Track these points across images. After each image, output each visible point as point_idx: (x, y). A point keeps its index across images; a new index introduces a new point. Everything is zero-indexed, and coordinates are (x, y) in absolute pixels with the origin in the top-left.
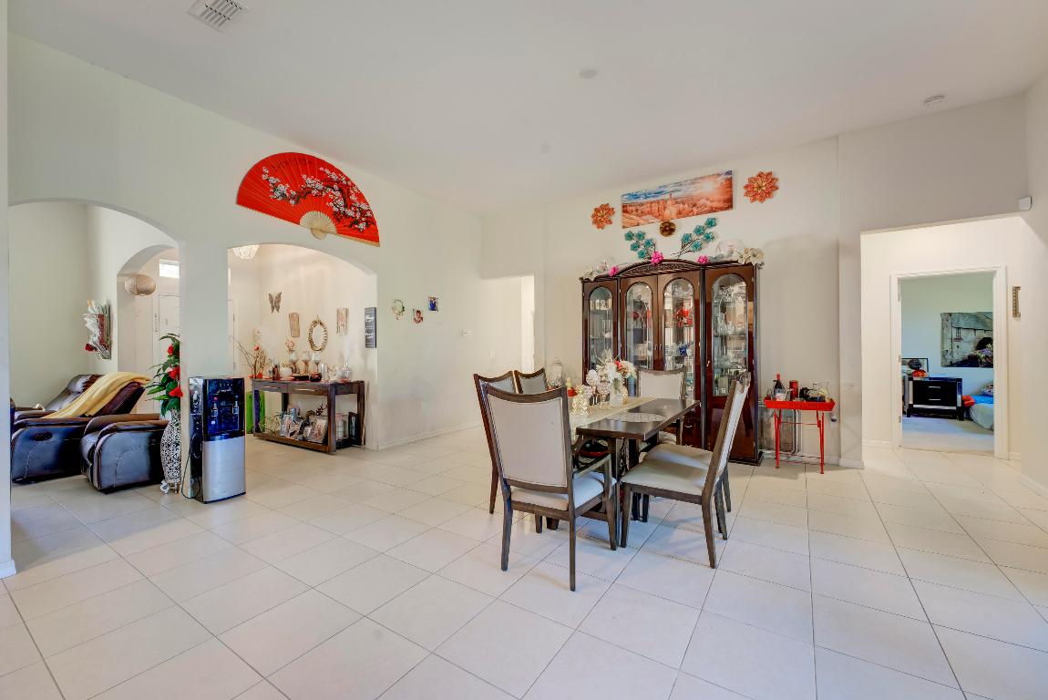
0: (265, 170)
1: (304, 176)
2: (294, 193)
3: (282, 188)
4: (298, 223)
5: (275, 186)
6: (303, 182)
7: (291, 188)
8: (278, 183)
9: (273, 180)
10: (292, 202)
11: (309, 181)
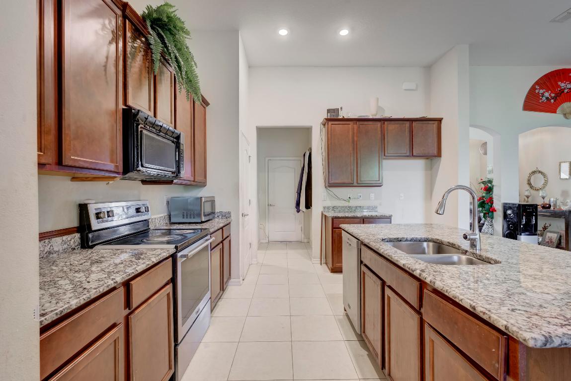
0: (537, 87)
1: (559, 83)
2: (553, 95)
3: (547, 94)
4: (555, 112)
5: (543, 94)
6: (559, 86)
7: (552, 92)
8: (544, 92)
9: (541, 91)
10: (552, 101)
11: (562, 85)
